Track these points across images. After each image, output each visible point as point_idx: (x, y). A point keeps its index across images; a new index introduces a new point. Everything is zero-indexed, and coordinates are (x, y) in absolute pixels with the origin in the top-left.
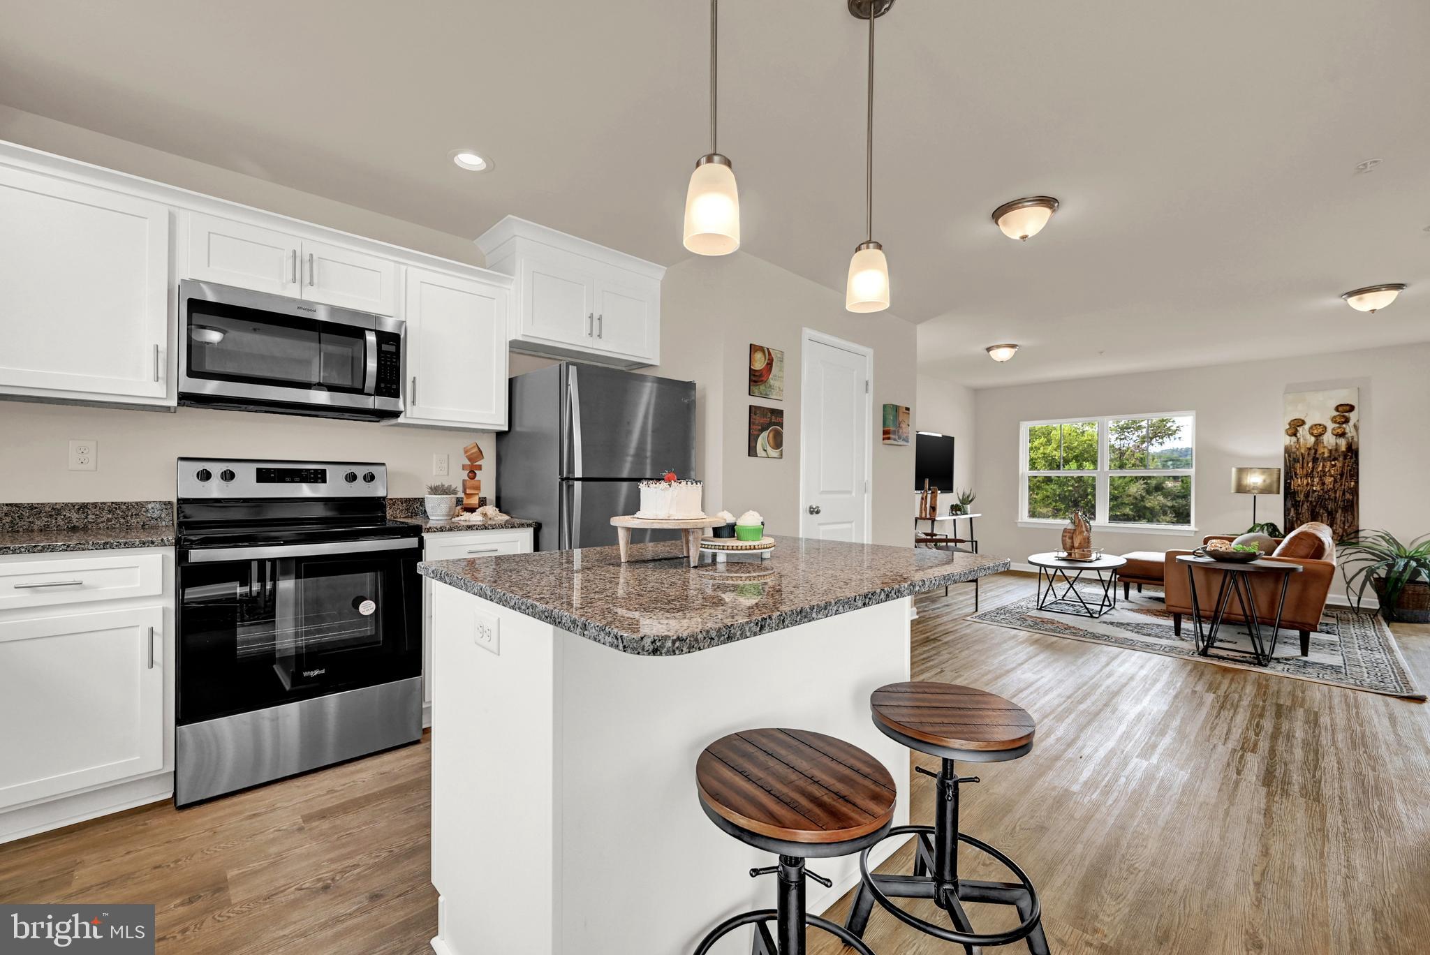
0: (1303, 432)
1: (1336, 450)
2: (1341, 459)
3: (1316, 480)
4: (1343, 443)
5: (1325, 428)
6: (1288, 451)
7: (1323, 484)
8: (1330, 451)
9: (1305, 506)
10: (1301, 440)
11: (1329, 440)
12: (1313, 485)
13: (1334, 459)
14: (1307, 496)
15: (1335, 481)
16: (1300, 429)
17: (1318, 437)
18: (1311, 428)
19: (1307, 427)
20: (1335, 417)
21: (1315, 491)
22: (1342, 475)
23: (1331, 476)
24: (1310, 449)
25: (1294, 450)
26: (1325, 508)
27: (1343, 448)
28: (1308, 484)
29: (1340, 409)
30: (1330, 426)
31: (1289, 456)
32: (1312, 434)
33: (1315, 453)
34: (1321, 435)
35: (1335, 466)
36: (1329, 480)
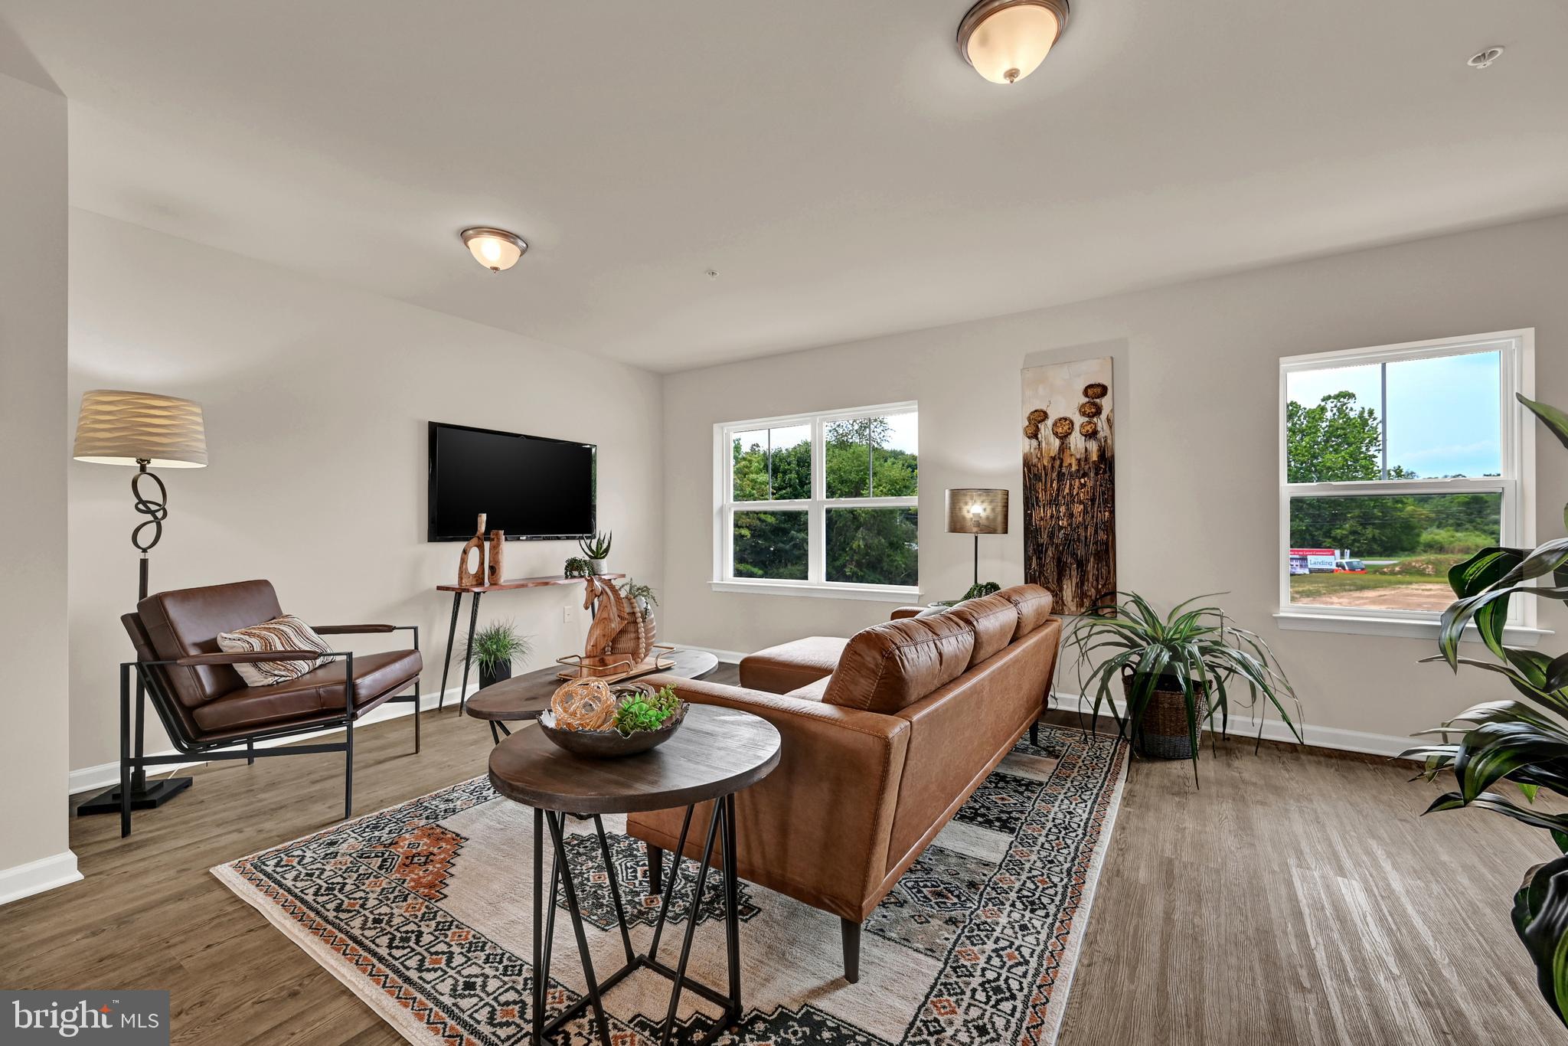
0: (1046, 430)
1: (1086, 459)
2: (1092, 475)
3: (1063, 509)
4: (1093, 446)
5: (1072, 423)
6: (1027, 464)
7: (1071, 515)
8: (1079, 461)
9: (1050, 553)
10: (1044, 445)
11: (1077, 442)
12: (1058, 518)
13: (1085, 475)
14: (1051, 536)
15: (1085, 511)
16: (1041, 426)
17: (1063, 438)
18: (1055, 424)
19: (1050, 422)
20: (1083, 406)
21: (1061, 528)
22: (1093, 500)
23: (1081, 502)
24: (1053, 459)
25: (1035, 460)
26: (1074, 555)
27: (1094, 457)
28: (1052, 516)
29: (1090, 392)
30: (1079, 420)
31: (1029, 471)
32: (1056, 434)
33: (1061, 466)
34: (1068, 435)
35: (1083, 486)
36: (1078, 508)
